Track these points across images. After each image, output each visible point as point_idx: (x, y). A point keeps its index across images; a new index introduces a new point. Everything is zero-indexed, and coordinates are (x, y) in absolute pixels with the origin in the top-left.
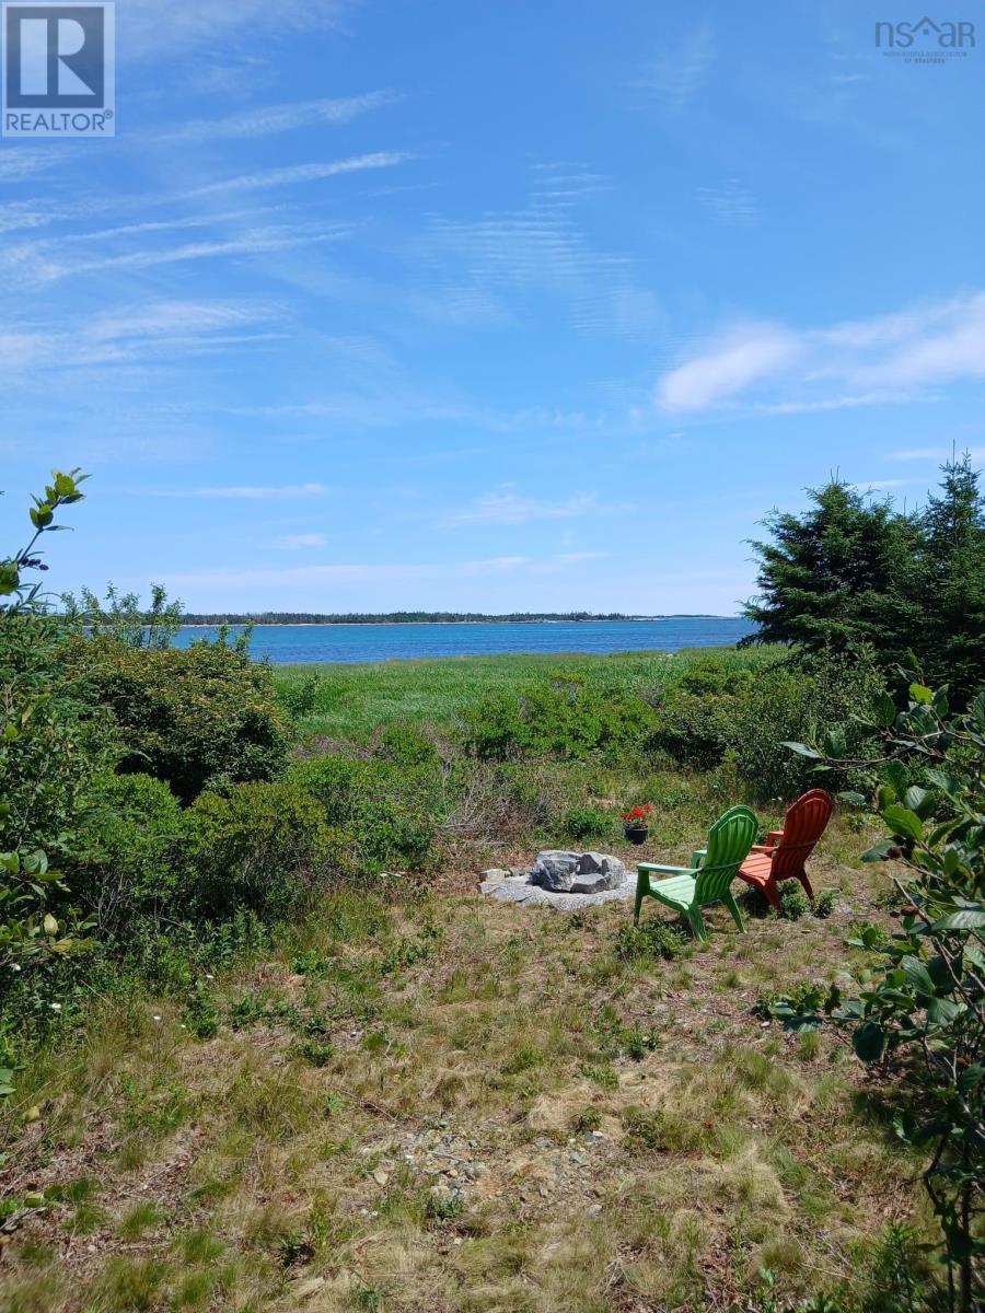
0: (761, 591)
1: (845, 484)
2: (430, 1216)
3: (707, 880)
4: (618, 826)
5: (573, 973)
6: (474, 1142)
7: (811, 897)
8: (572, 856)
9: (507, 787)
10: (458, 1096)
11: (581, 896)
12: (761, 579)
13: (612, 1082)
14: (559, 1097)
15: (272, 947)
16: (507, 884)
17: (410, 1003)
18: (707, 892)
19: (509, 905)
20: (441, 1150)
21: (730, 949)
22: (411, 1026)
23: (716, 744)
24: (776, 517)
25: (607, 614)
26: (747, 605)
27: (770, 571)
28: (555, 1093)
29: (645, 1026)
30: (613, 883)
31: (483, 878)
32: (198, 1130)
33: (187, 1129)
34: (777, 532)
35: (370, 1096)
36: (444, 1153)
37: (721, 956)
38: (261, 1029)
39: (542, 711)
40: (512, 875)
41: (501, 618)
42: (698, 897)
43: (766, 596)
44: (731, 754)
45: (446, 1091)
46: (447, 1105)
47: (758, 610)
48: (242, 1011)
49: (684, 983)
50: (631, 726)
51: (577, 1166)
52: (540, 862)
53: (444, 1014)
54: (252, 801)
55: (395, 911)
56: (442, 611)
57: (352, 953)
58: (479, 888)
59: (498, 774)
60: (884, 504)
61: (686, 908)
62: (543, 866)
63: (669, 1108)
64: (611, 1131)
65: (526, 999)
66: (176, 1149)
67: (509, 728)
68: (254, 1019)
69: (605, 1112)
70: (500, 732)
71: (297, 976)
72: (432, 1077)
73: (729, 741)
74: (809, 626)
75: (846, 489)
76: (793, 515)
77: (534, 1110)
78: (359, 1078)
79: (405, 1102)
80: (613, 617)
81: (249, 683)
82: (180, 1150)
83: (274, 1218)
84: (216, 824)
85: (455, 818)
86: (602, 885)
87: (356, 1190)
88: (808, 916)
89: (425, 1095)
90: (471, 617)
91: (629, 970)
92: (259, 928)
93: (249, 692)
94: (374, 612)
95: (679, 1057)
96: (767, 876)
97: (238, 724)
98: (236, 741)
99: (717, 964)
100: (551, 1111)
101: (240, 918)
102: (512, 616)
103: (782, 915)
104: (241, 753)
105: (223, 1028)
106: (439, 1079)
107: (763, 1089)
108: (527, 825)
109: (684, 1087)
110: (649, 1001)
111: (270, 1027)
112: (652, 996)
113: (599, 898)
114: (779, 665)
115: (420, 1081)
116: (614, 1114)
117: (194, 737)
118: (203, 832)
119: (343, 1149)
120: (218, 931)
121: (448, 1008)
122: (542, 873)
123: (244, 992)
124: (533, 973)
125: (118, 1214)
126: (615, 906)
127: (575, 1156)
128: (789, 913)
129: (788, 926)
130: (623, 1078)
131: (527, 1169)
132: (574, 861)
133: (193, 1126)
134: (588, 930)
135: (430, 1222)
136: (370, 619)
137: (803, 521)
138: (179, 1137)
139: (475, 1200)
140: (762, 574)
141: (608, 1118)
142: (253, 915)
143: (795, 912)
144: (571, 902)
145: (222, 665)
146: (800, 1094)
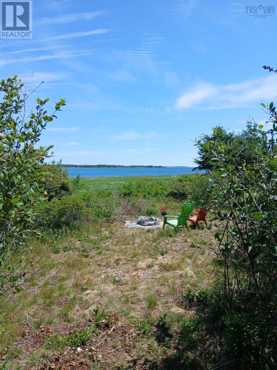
0: (199, 156)
1: (222, 127)
2: (114, 282)
3: (181, 219)
4: (159, 213)
5: (147, 240)
6: (124, 271)
7: (207, 225)
8: (148, 218)
9: (131, 203)
10: (120, 262)
11: (150, 226)
12: (199, 152)
13: (157, 259)
14: (144, 261)
15: (72, 236)
16: (131, 224)
17: (108, 246)
18: (181, 222)
19: (132, 228)
20: (116, 272)
21: (186, 235)
22: (108, 250)
23: (185, 194)
24: (203, 135)
25: (158, 166)
26: (195, 159)
27: (201, 150)
28: (143, 261)
29: (165, 249)
30: (158, 223)
31: (125, 223)
32: (58, 269)
33: (55, 269)
34: (204, 140)
35: (98, 263)
36: (117, 273)
37: (184, 237)
38: (71, 252)
39: (140, 186)
40: (132, 222)
41: (128, 167)
42: (179, 224)
43: (200, 157)
44: (189, 196)
45: (117, 262)
46: (117, 264)
47: (198, 161)
48: (66, 248)
49: (174, 241)
50: (164, 191)
51: (148, 274)
52: (139, 219)
53: (116, 248)
54: (67, 200)
55: (103, 229)
56: (111, 165)
57: (92, 237)
58: (124, 225)
59: (128, 200)
60: (232, 132)
61: (176, 226)
62: (140, 220)
63: (169, 263)
64: (156, 268)
65: (136, 245)
66: (53, 272)
67: (131, 190)
68: (69, 250)
69: (155, 264)
70: (129, 192)
71: (79, 242)
72: (114, 259)
73: (189, 193)
74: (211, 164)
75: (222, 128)
76: (208, 135)
77: (138, 264)
78: (96, 259)
79: (107, 264)
80: (160, 167)
81: (62, 175)
82: (54, 273)
83: (78, 283)
84: (57, 206)
85: (118, 210)
86: (155, 224)
87: (97, 279)
88: (205, 229)
89: (112, 263)
90: (120, 166)
91: (161, 239)
92: (69, 231)
93: (62, 177)
94: (92, 165)
95: (172, 254)
96: (196, 220)
97: (60, 185)
98: (59, 190)
99: (183, 238)
100: (142, 264)
101: (64, 228)
102: (131, 166)
103: (199, 229)
104: (60, 193)
105: (62, 251)
106: (115, 259)
107: (192, 259)
108: (136, 212)
109: (173, 259)
110: (166, 245)
111: (73, 251)
112: (166, 244)
113: (154, 227)
114: (203, 175)
115: (111, 260)
116: (157, 265)
117: (48, 188)
118: (54, 207)
119: (93, 272)
120: (58, 231)
121: (117, 247)
122: (140, 221)
123: (65, 244)
124: (138, 240)
125: (41, 283)
126: (158, 228)
127: (148, 272)
128: (201, 228)
129: (200, 231)
130: (159, 258)
131: (137, 274)
132: (148, 219)
133: (57, 268)
134: (151, 233)
135: (115, 283)
136: (91, 166)
137: (210, 136)
138: (53, 270)
139: (124, 280)
140: (199, 151)
141: (155, 265)
142: (67, 227)
143: (203, 228)
144: (147, 228)
145: (55, 170)
146: (200, 260)
